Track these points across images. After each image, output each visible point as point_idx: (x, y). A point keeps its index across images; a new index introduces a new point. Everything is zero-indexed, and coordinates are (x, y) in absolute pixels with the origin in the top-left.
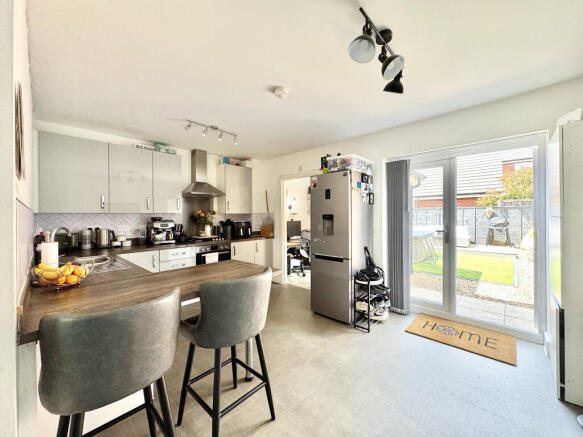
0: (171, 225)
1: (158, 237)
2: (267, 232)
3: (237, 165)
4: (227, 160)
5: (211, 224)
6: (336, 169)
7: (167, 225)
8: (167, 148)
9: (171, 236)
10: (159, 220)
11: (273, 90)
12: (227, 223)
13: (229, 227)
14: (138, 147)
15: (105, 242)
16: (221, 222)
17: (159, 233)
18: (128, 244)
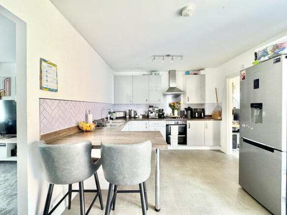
0: (156, 109)
1: (151, 114)
2: (217, 116)
3: (196, 74)
4: (188, 73)
5: (178, 109)
6: (266, 58)
7: (154, 109)
8: (155, 72)
9: (157, 115)
10: (152, 107)
11: (180, 13)
12: (188, 109)
13: (189, 112)
14: (144, 75)
15: (133, 115)
16: (185, 109)
17: (152, 113)
18: (141, 117)
